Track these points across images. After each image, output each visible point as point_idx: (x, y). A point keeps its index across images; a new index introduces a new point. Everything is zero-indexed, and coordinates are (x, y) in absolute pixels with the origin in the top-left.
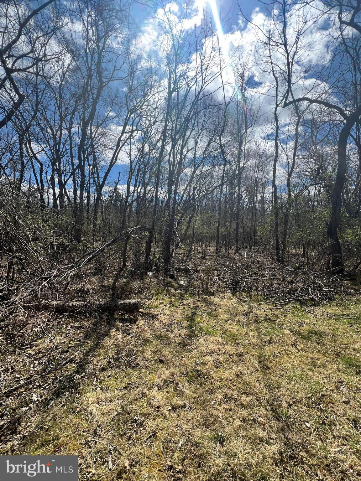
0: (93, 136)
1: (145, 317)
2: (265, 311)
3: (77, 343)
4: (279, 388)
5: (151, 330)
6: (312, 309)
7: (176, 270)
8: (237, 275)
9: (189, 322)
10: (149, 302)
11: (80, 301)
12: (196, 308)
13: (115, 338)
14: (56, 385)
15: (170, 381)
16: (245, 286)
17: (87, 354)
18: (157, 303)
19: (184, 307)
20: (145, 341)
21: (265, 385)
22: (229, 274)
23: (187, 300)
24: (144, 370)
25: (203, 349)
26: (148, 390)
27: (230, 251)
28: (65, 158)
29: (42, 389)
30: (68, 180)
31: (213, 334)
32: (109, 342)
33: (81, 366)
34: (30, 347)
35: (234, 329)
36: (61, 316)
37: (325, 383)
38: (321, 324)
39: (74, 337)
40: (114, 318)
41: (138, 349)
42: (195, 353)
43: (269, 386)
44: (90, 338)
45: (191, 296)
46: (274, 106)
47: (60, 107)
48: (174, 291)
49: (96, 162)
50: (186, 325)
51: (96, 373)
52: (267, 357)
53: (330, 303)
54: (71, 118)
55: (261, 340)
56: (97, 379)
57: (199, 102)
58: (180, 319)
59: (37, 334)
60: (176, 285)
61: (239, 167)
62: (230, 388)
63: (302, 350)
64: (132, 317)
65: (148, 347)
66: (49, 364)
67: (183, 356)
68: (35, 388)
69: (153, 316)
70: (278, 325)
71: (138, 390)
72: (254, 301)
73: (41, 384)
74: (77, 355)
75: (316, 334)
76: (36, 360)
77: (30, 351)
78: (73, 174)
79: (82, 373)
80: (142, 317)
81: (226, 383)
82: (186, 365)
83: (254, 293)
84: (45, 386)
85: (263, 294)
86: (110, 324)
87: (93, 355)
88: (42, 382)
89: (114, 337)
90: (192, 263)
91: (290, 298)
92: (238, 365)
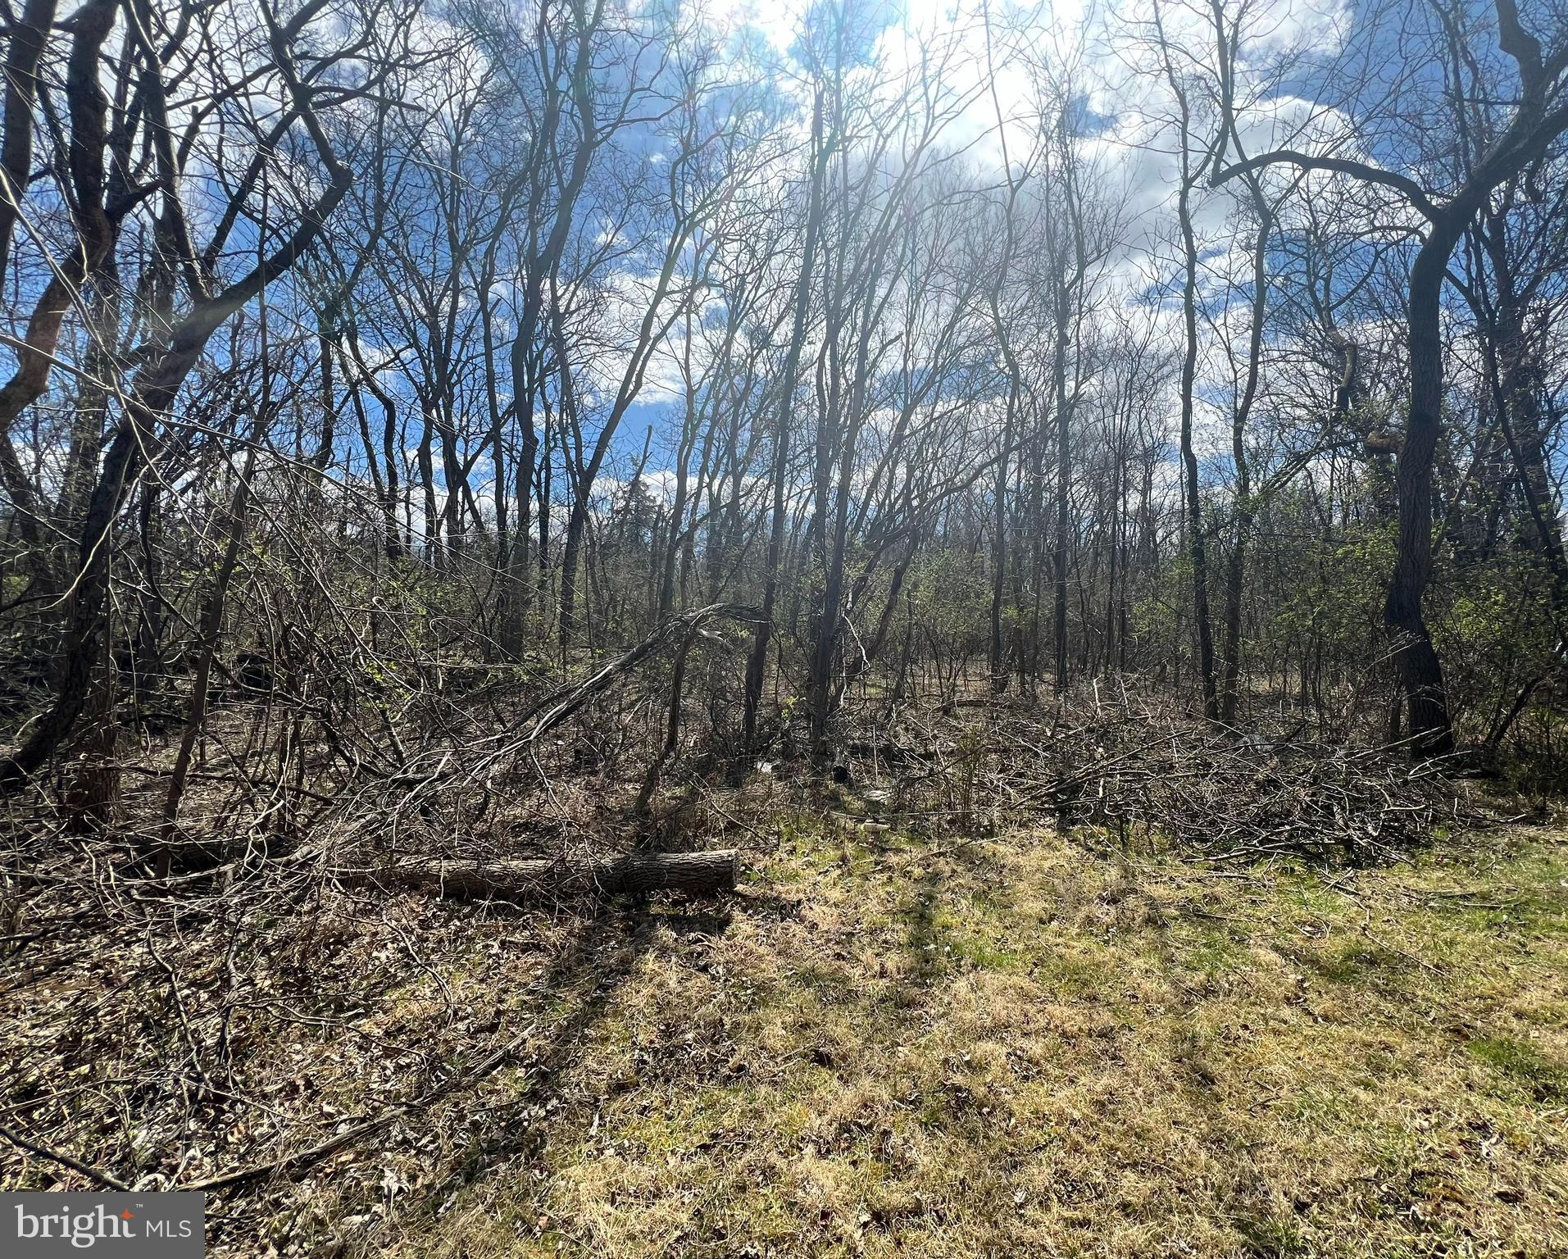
0: (562, 310)
1: (756, 913)
2: (1179, 887)
3: (527, 998)
4: (1253, 1148)
5: (779, 953)
6: (1351, 879)
7: (852, 754)
8: (1071, 767)
9: (910, 928)
10: (767, 861)
11: (526, 859)
12: (935, 878)
13: (657, 980)
14: (463, 1138)
15: (860, 1126)
16: (1102, 801)
17: (563, 1037)
18: (795, 863)
19: (890, 878)
20: (763, 993)
21: (1203, 1139)
22: (1041, 762)
23: (898, 851)
24: (763, 1090)
25: (968, 1015)
26: (784, 1154)
27: (1041, 689)
28: (467, 386)
29: (413, 1152)
30: (475, 457)
31: (1000, 965)
32: (636, 996)
33: (543, 1076)
34: (366, 1015)
35: (1077, 949)
36: (467, 910)
37: (1422, 1131)
38: (1386, 927)
39: (513, 981)
40: (648, 915)
41: (740, 1018)
42: (939, 1029)
43: (1218, 1141)
44: (570, 985)
45: (911, 840)
46: (1179, 185)
47: (452, 217)
48: (850, 825)
49: (570, 395)
50: (903, 938)
51: (597, 1100)
52: (1202, 1043)
53: (1413, 856)
54: (489, 252)
55: (1175, 984)
56: (601, 1118)
57: (917, 183)
58: (878, 918)
59: (386, 971)
60: (858, 804)
61: (1061, 395)
62: (1076, 1148)
63: (1326, 1018)
64: (710, 911)
65: (772, 1013)
66: (433, 1069)
67: (900, 1041)
68: (391, 1150)
69: (783, 907)
70: (1232, 932)
71: (749, 1156)
72: (1139, 854)
73: (411, 1135)
74: (530, 1038)
75: (1372, 962)
76: (387, 1057)
77: (366, 1025)
78: (493, 437)
79: (548, 1099)
80: (745, 910)
81: (1061, 1130)
82: (912, 1069)
83: (1136, 826)
84: (424, 1141)
85: (1169, 828)
86: (639, 934)
87: (584, 1039)
88: (412, 1129)
89: (651, 980)
90: (907, 729)
91: (1267, 840)
92: (1098, 1070)
